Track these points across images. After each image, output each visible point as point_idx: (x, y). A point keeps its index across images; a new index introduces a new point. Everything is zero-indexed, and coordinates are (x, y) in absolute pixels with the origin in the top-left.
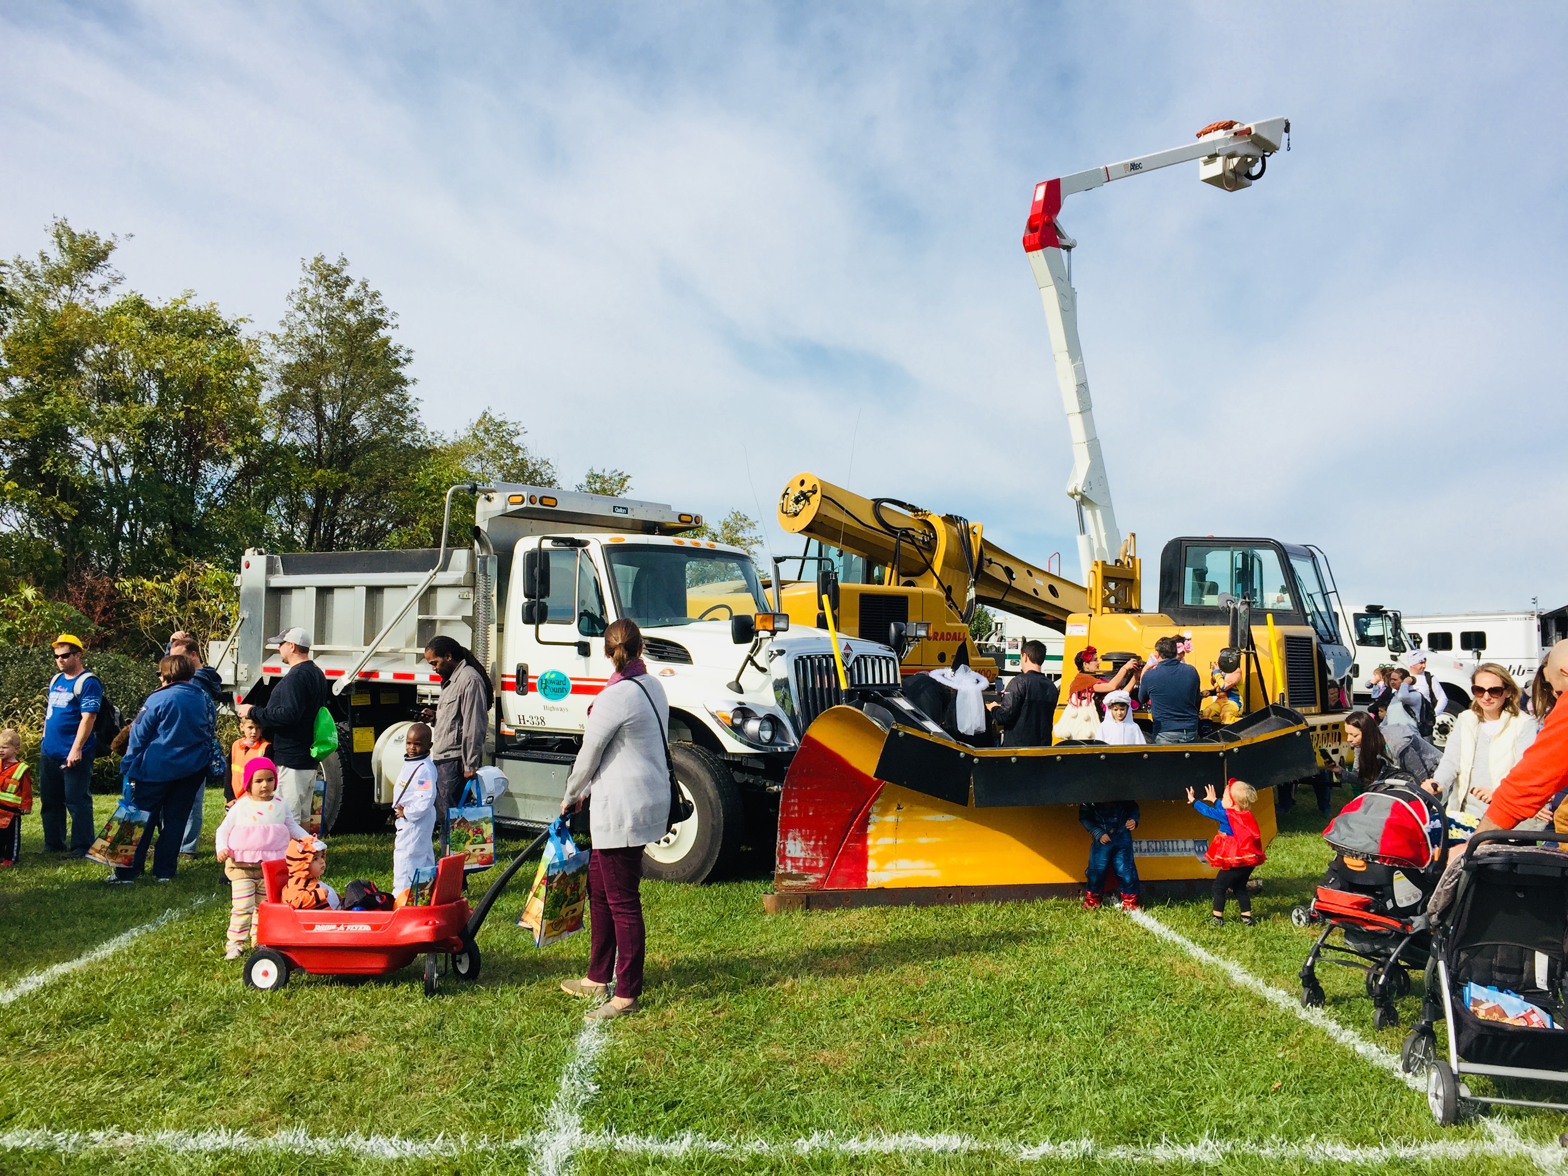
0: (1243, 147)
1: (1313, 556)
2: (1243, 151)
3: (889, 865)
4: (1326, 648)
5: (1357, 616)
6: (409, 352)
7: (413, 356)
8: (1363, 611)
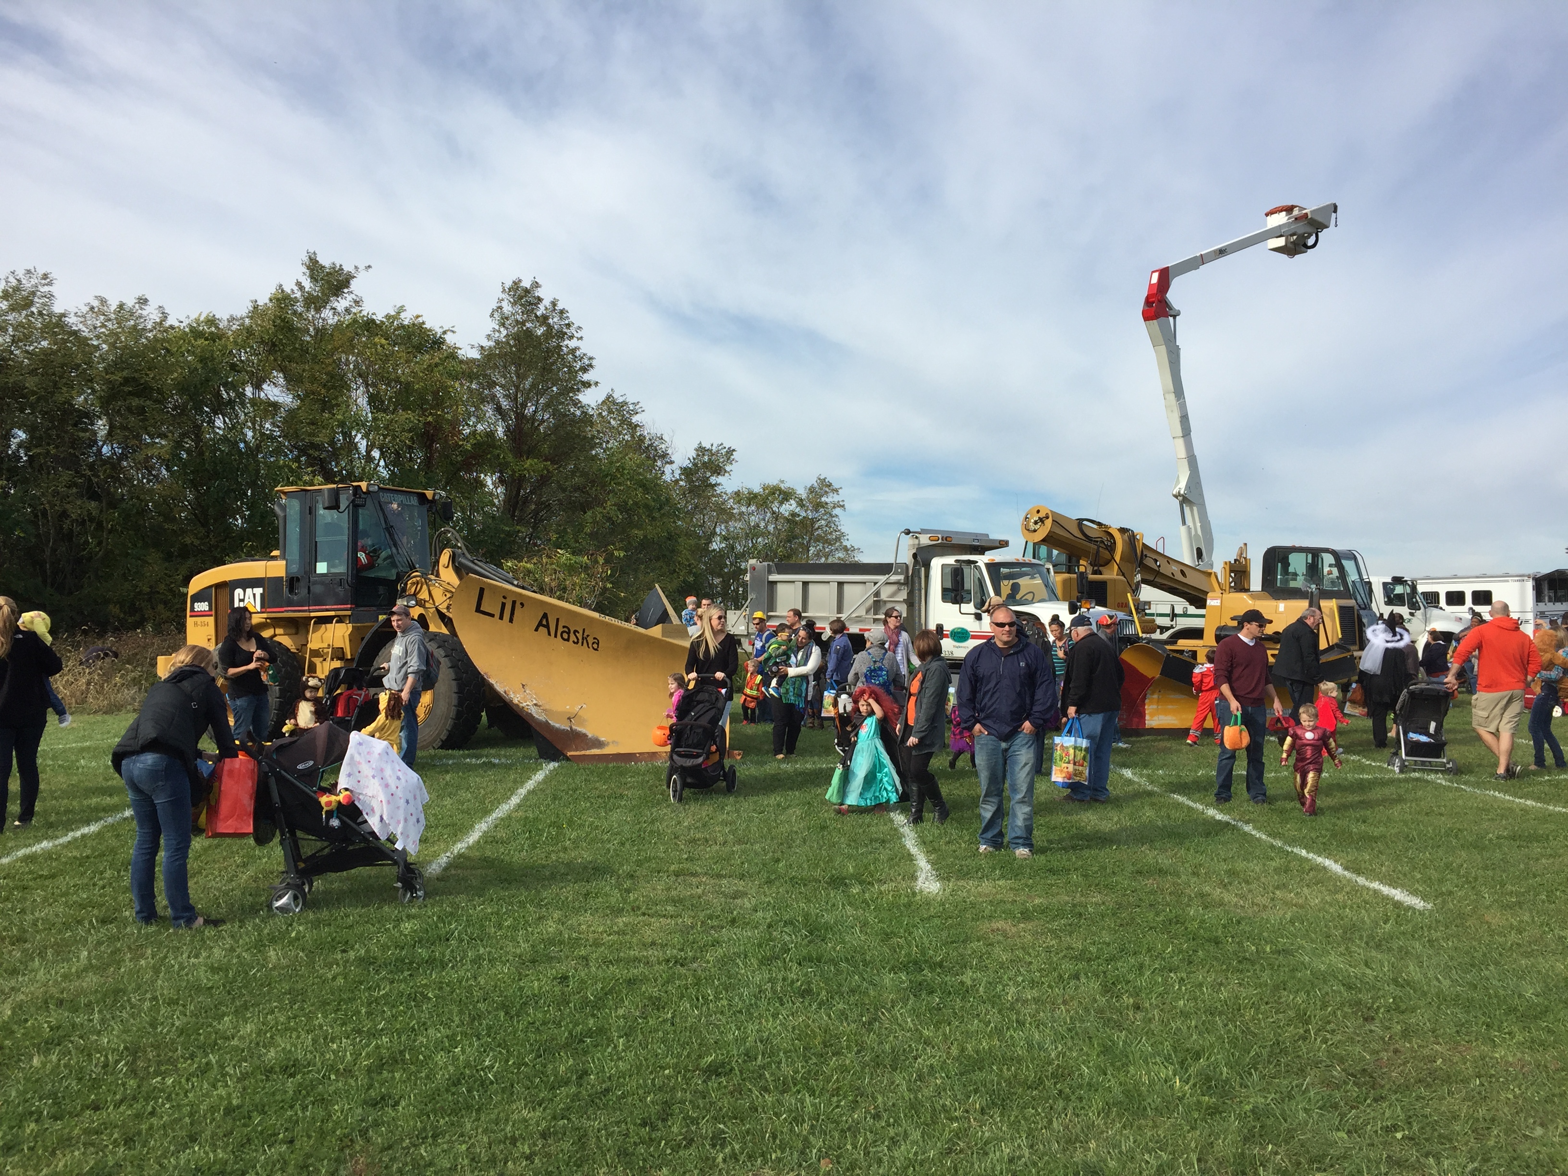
0: (1301, 228)
1: (1355, 559)
2: (1300, 231)
3: (1156, 718)
4: (1361, 612)
5: (1385, 585)
6: (591, 358)
7: (594, 363)
8: (1389, 580)
